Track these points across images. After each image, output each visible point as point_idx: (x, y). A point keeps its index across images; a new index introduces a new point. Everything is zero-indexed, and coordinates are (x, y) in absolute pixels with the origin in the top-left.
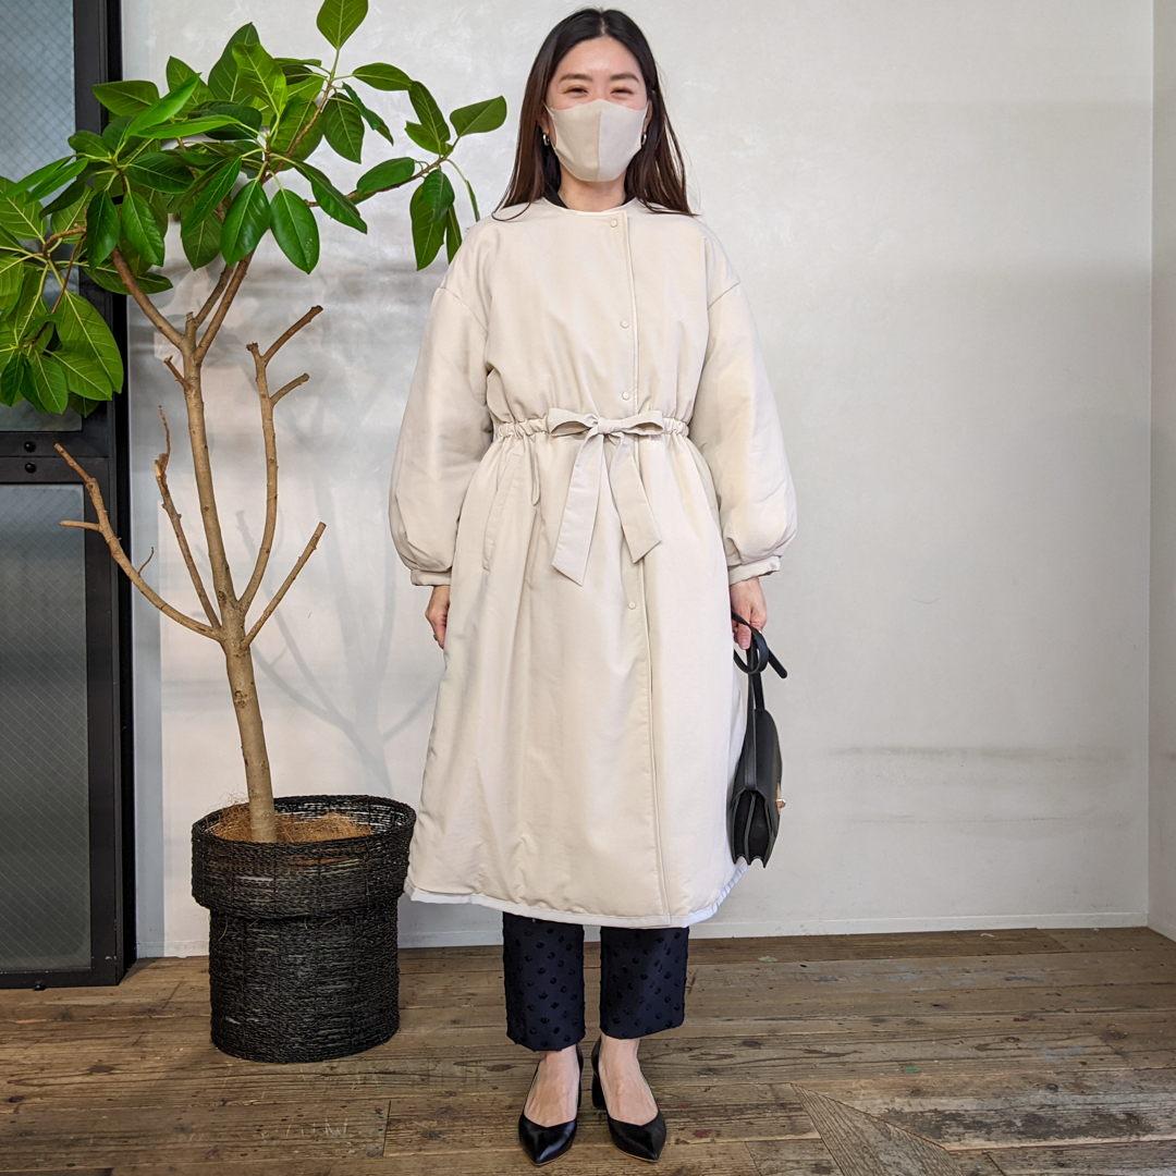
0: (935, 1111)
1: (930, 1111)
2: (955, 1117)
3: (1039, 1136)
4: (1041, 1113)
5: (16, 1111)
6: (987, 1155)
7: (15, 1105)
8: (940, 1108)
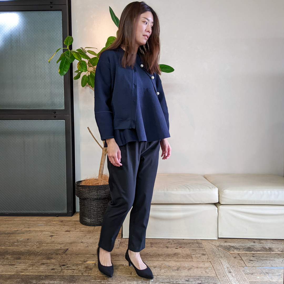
0: (229, 245)
1: (228, 245)
2: (232, 247)
3: (250, 251)
4: (251, 247)
5: (52, 238)
6: (239, 254)
7: (51, 237)
8: (230, 245)
